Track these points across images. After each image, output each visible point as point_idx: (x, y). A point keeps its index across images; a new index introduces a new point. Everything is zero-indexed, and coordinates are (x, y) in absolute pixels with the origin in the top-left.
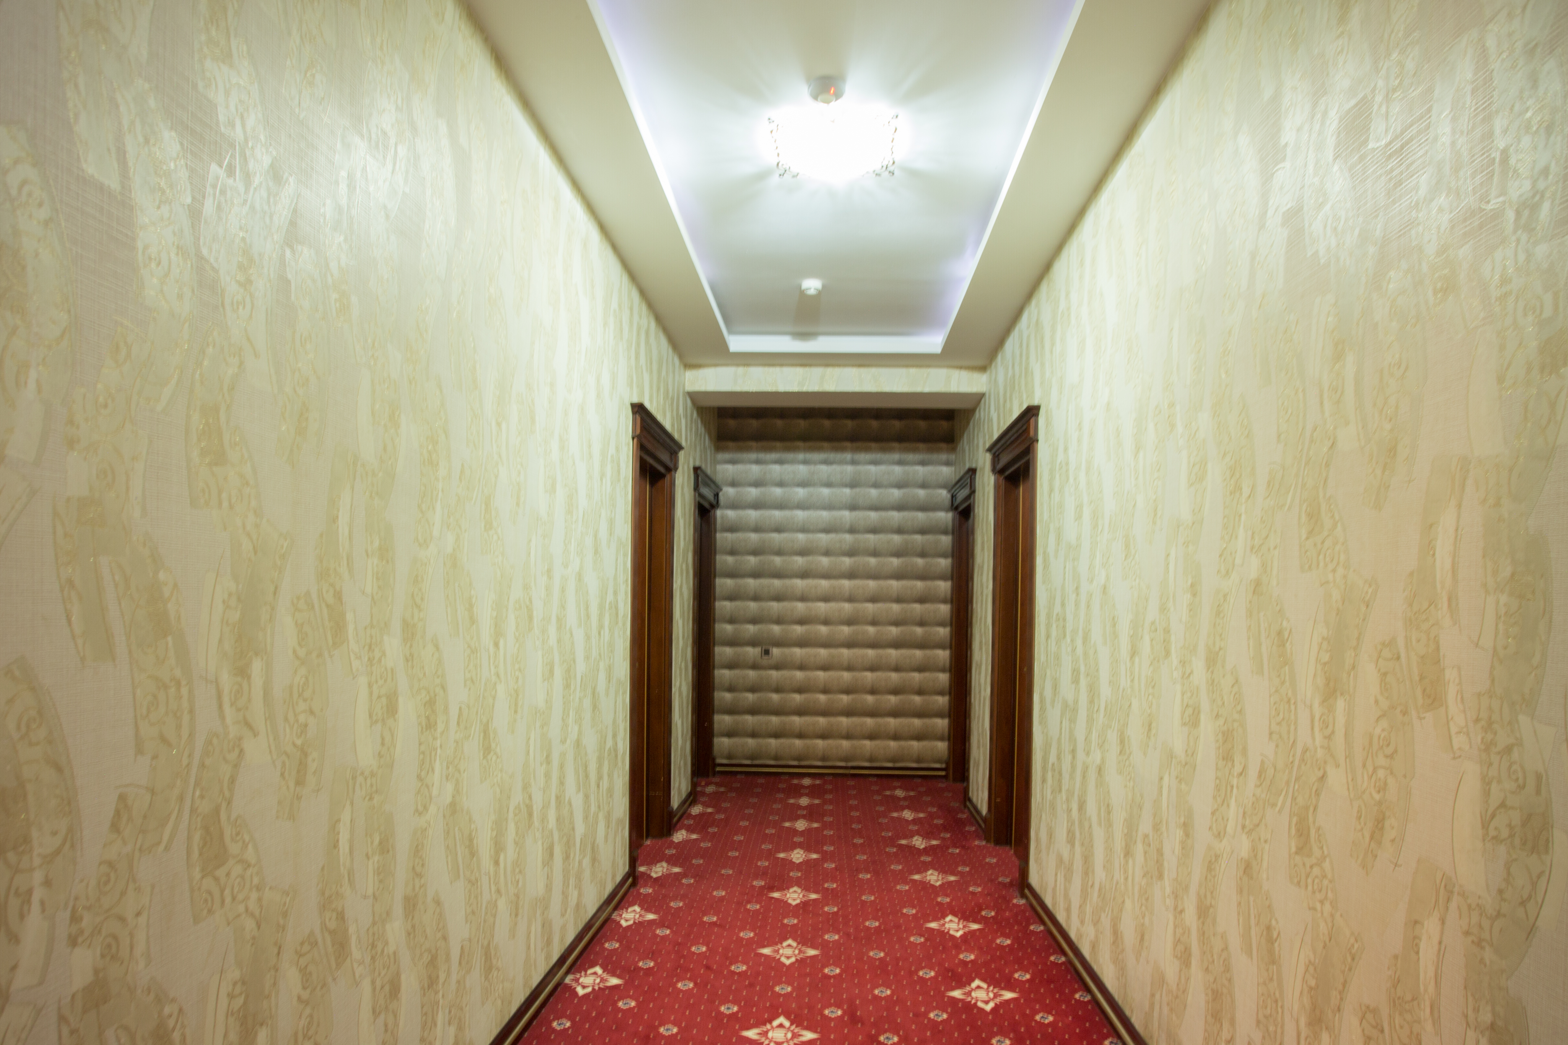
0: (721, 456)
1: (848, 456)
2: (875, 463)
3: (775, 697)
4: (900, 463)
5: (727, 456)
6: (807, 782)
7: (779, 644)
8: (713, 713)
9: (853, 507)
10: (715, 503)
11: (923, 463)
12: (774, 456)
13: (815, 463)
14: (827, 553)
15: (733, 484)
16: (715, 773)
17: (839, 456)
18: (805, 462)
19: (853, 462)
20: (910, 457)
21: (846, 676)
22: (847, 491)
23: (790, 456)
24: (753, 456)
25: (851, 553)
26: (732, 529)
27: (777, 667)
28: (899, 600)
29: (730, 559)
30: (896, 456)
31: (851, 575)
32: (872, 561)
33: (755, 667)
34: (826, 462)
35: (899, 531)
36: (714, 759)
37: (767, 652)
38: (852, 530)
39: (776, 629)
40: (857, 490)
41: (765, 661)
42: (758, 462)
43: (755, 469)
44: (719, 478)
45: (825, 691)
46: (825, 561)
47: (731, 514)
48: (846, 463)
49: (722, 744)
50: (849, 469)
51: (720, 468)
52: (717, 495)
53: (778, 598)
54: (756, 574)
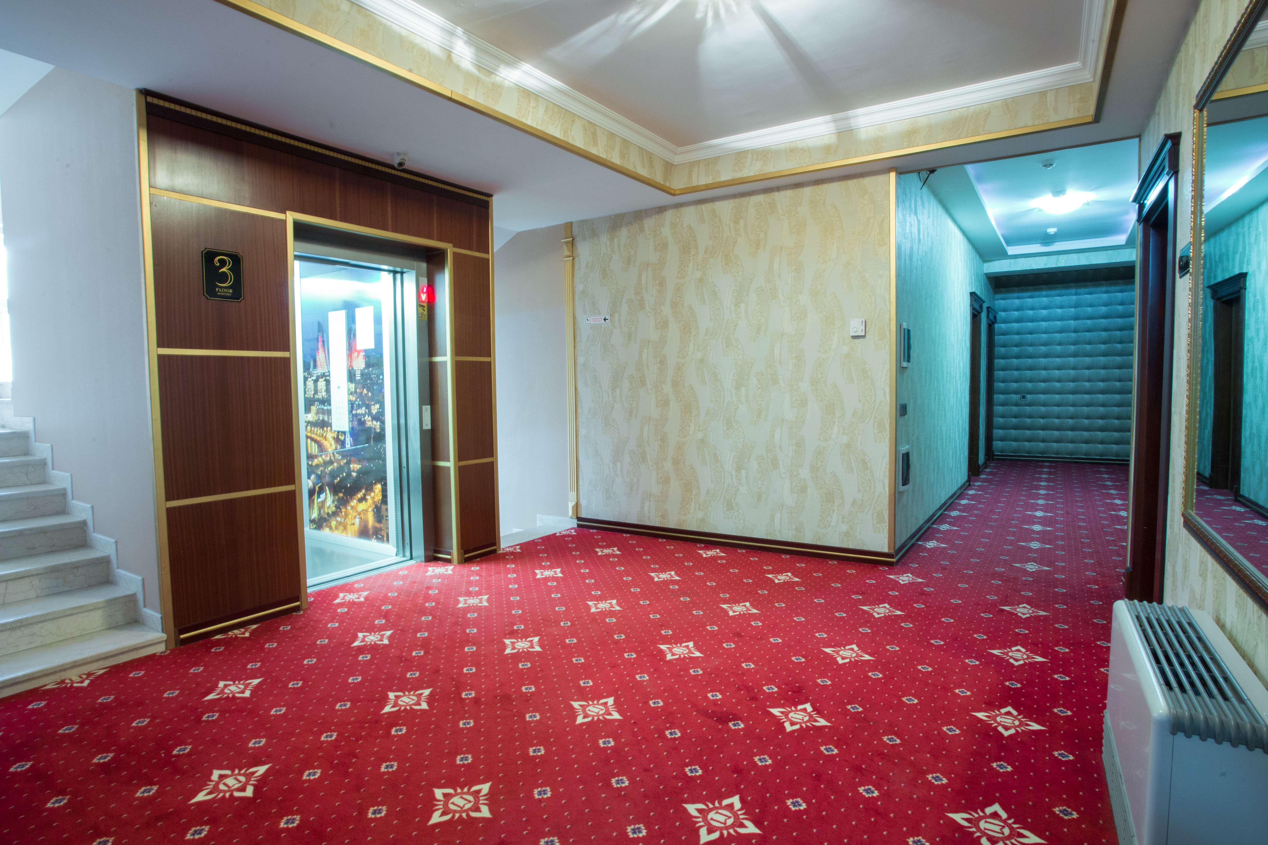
0: (997, 296)
1: (1073, 291)
2: (1090, 293)
3: (1028, 420)
4: (1106, 292)
5: (1000, 296)
6: (1047, 464)
7: (1030, 393)
8: (993, 429)
9: (1076, 318)
10: (994, 321)
11: (1121, 291)
12: (1028, 294)
13: (1053, 296)
14: (1060, 344)
15: (1004, 310)
16: (993, 460)
17: (1068, 291)
18: (1046, 296)
19: (1076, 294)
20: (1113, 288)
21: (1071, 409)
22: (1073, 310)
23: (1038, 293)
24: (1016, 295)
25: (1075, 343)
26: (1004, 334)
27: (1030, 405)
28: (1104, 368)
29: (1003, 349)
30: (1104, 289)
31: (1075, 355)
32: (1088, 347)
33: (1016, 405)
34: (1059, 295)
35: (1106, 330)
36: (993, 452)
37: (1024, 397)
38: (1075, 331)
39: (1029, 385)
40: (1079, 309)
41: (1023, 402)
42: (1018, 298)
43: (1017, 301)
44: (996, 307)
45: (1058, 417)
46: (1059, 348)
47: (1003, 326)
48: (1072, 295)
49: (997, 445)
50: (1074, 297)
51: (996, 302)
52: (995, 317)
53: (1031, 369)
54: (1017, 357)
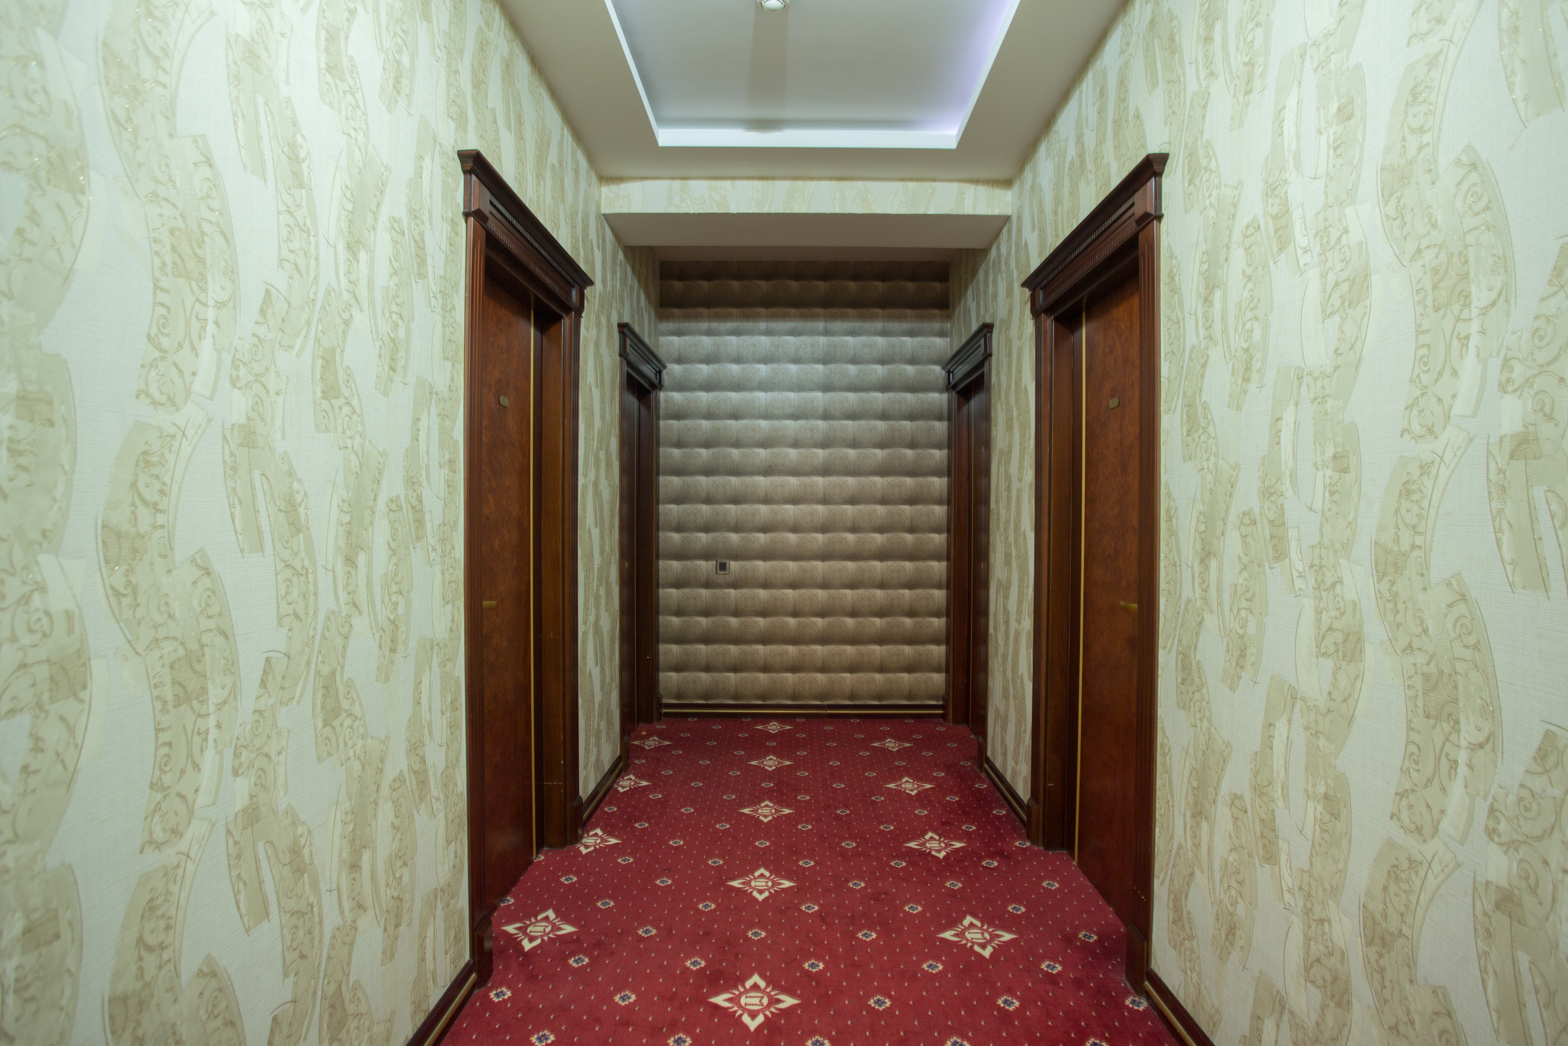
0: (665, 326)
1: (820, 325)
2: (852, 333)
3: (734, 621)
4: (884, 333)
5: (671, 326)
6: (774, 727)
7: (737, 557)
8: (658, 641)
9: (827, 388)
10: (656, 382)
11: (911, 334)
12: (729, 325)
13: (780, 334)
14: (796, 444)
15: (680, 361)
16: (660, 716)
17: (809, 325)
18: (768, 333)
19: (827, 333)
20: (896, 326)
21: (821, 594)
22: (820, 367)
23: (749, 325)
24: (704, 325)
25: (825, 444)
26: (678, 416)
27: (735, 585)
28: (884, 501)
29: (676, 452)
30: (879, 325)
31: (826, 471)
32: (852, 453)
33: (708, 584)
34: (793, 333)
35: (884, 416)
36: (659, 699)
37: (723, 567)
38: (826, 416)
39: (734, 538)
40: (832, 366)
41: (721, 578)
42: (709, 333)
43: (706, 341)
44: (661, 353)
45: (795, 614)
46: (793, 454)
47: (677, 396)
48: (819, 334)
49: (669, 680)
50: (822, 340)
51: (663, 340)
52: (659, 373)
53: (736, 500)
54: (709, 471)
